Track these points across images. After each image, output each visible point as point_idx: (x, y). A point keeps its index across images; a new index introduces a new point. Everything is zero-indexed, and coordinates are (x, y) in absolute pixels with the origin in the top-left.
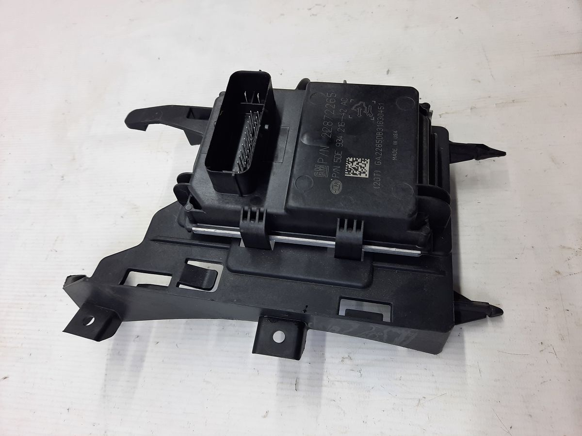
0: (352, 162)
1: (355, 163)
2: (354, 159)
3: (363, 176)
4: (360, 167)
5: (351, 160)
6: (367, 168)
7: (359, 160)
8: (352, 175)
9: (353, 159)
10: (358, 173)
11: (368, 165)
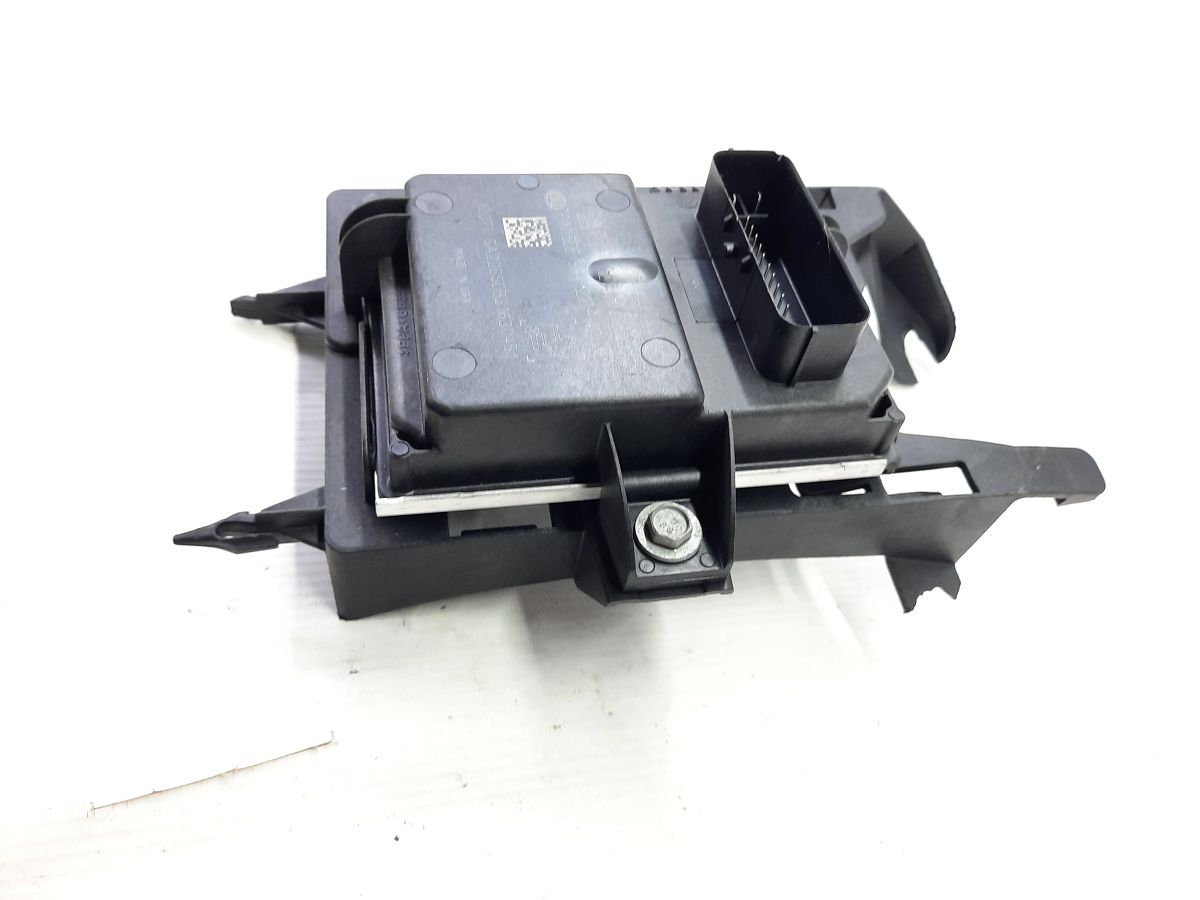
0: (539, 239)
1: (534, 238)
2: (537, 244)
3: (513, 220)
4: (523, 232)
5: (543, 243)
6: (508, 234)
7: (527, 244)
8: (534, 219)
9: (540, 244)
10: (524, 224)
11: (508, 237)
